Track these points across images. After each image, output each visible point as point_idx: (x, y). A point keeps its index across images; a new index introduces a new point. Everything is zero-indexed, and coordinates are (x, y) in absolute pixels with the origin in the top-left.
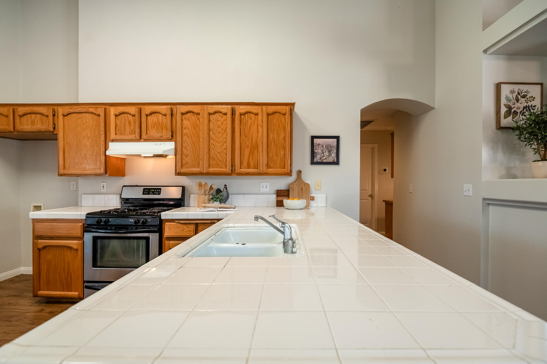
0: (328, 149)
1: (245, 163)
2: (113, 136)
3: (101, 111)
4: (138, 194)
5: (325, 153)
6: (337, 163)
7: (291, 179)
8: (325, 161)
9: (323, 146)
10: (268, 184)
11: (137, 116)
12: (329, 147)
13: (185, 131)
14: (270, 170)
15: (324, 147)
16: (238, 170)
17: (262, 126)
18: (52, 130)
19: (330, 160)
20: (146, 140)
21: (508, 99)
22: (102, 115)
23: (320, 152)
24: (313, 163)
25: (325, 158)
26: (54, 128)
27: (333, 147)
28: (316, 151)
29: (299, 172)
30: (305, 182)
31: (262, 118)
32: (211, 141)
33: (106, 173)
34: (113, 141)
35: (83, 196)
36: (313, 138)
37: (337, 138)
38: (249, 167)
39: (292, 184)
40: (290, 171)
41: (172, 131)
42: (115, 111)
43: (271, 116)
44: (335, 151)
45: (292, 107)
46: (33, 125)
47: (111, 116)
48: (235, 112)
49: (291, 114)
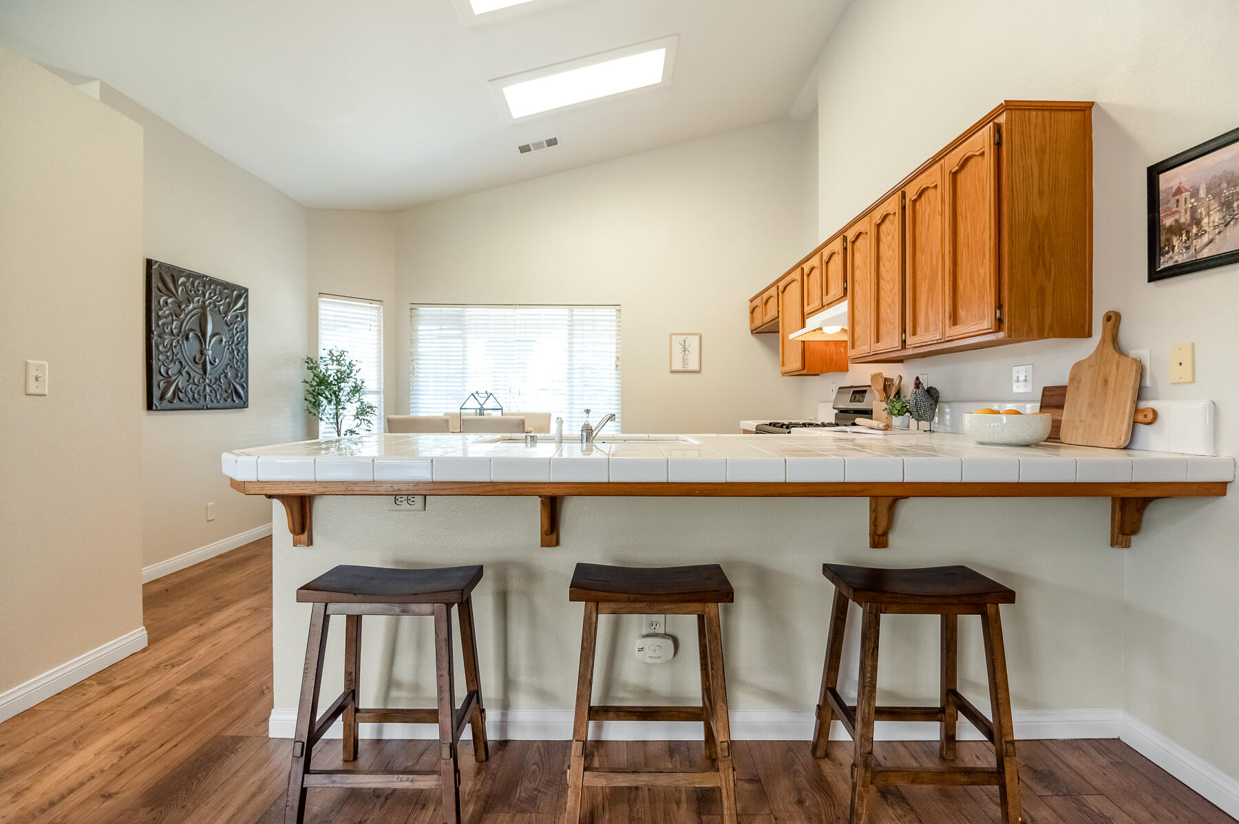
0: (1216, 196)
2: (807, 308)
3: (798, 276)
5: (1206, 220)
7: (1085, 349)
8: (1206, 253)
9: (1195, 194)
10: (1030, 370)
11: (820, 268)
12: (1224, 185)
13: (857, 273)
15: (1202, 194)
16: (909, 342)
17: (944, 215)
18: (777, 315)
20: (828, 306)
22: (800, 279)
23: (1182, 220)
24: (1157, 272)
25: (1205, 239)
26: (778, 311)
29: (1113, 319)
30: (1133, 353)
31: (943, 193)
32: (882, 283)
33: (804, 368)
34: (808, 315)
36: (1155, 171)
39: (1078, 366)
40: (1000, 321)
41: (845, 281)
42: (806, 269)
43: (959, 177)
45: (1003, 120)
46: (771, 313)
47: (805, 278)
48: (907, 201)
49: (998, 148)
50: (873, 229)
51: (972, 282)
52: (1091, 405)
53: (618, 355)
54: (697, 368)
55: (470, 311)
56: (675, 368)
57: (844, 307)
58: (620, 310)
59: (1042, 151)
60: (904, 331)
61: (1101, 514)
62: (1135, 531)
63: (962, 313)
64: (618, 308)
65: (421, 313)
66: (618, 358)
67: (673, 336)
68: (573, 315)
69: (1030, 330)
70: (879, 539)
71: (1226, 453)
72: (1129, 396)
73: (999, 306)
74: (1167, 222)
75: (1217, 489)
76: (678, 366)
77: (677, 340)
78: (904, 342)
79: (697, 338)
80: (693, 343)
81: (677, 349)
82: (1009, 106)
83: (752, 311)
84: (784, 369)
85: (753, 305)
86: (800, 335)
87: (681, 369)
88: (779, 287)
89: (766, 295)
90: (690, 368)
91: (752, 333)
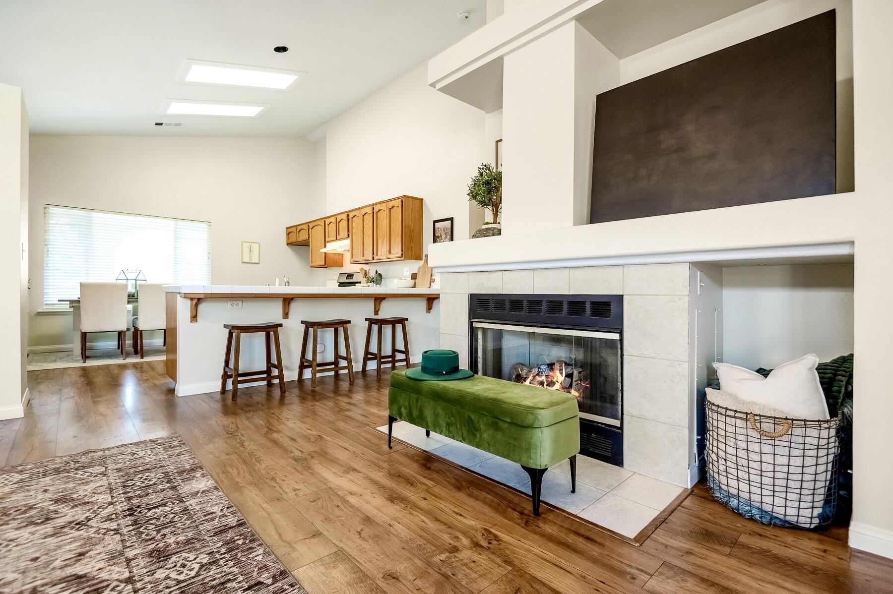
0: (444, 231)
1: (379, 251)
2: (327, 239)
3: (322, 224)
4: (344, 280)
5: (443, 236)
7: (421, 263)
9: (441, 230)
10: (406, 268)
11: (335, 223)
13: (354, 230)
16: (375, 258)
17: (387, 220)
18: (308, 238)
20: (339, 240)
22: (323, 226)
25: (442, 240)
27: (448, 229)
28: (437, 232)
29: (427, 256)
30: (430, 265)
31: (386, 213)
32: (364, 236)
33: (326, 265)
34: (329, 242)
35: (328, 282)
36: (435, 222)
37: (452, 219)
38: (381, 258)
39: (419, 268)
40: (402, 255)
41: (348, 232)
42: (327, 222)
43: (391, 210)
44: (450, 232)
45: (403, 199)
46: (303, 236)
47: (327, 225)
48: (374, 211)
49: (402, 206)
50: (361, 217)
51: (395, 243)
52: (422, 278)
53: (209, 251)
54: (257, 261)
55: (95, 214)
56: (244, 261)
57: (348, 241)
58: (210, 225)
59: (412, 210)
60: (373, 254)
61: (423, 304)
62: (431, 309)
63: (392, 251)
64: (209, 224)
65: (51, 212)
66: (209, 253)
67: (244, 243)
68: (177, 225)
69: (409, 258)
70: (376, 313)
72: (430, 275)
73: (402, 251)
74: (437, 235)
76: (246, 259)
77: (246, 246)
78: (373, 258)
79: (257, 245)
80: (255, 247)
81: (246, 250)
82: (405, 196)
83: (288, 234)
84: (313, 265)
85: (289, 231)
86: (323, 250)
87: (248, 261)
88: (309, 226)
89: (299, 228)
90: (254, 261)
91: (288, 244)
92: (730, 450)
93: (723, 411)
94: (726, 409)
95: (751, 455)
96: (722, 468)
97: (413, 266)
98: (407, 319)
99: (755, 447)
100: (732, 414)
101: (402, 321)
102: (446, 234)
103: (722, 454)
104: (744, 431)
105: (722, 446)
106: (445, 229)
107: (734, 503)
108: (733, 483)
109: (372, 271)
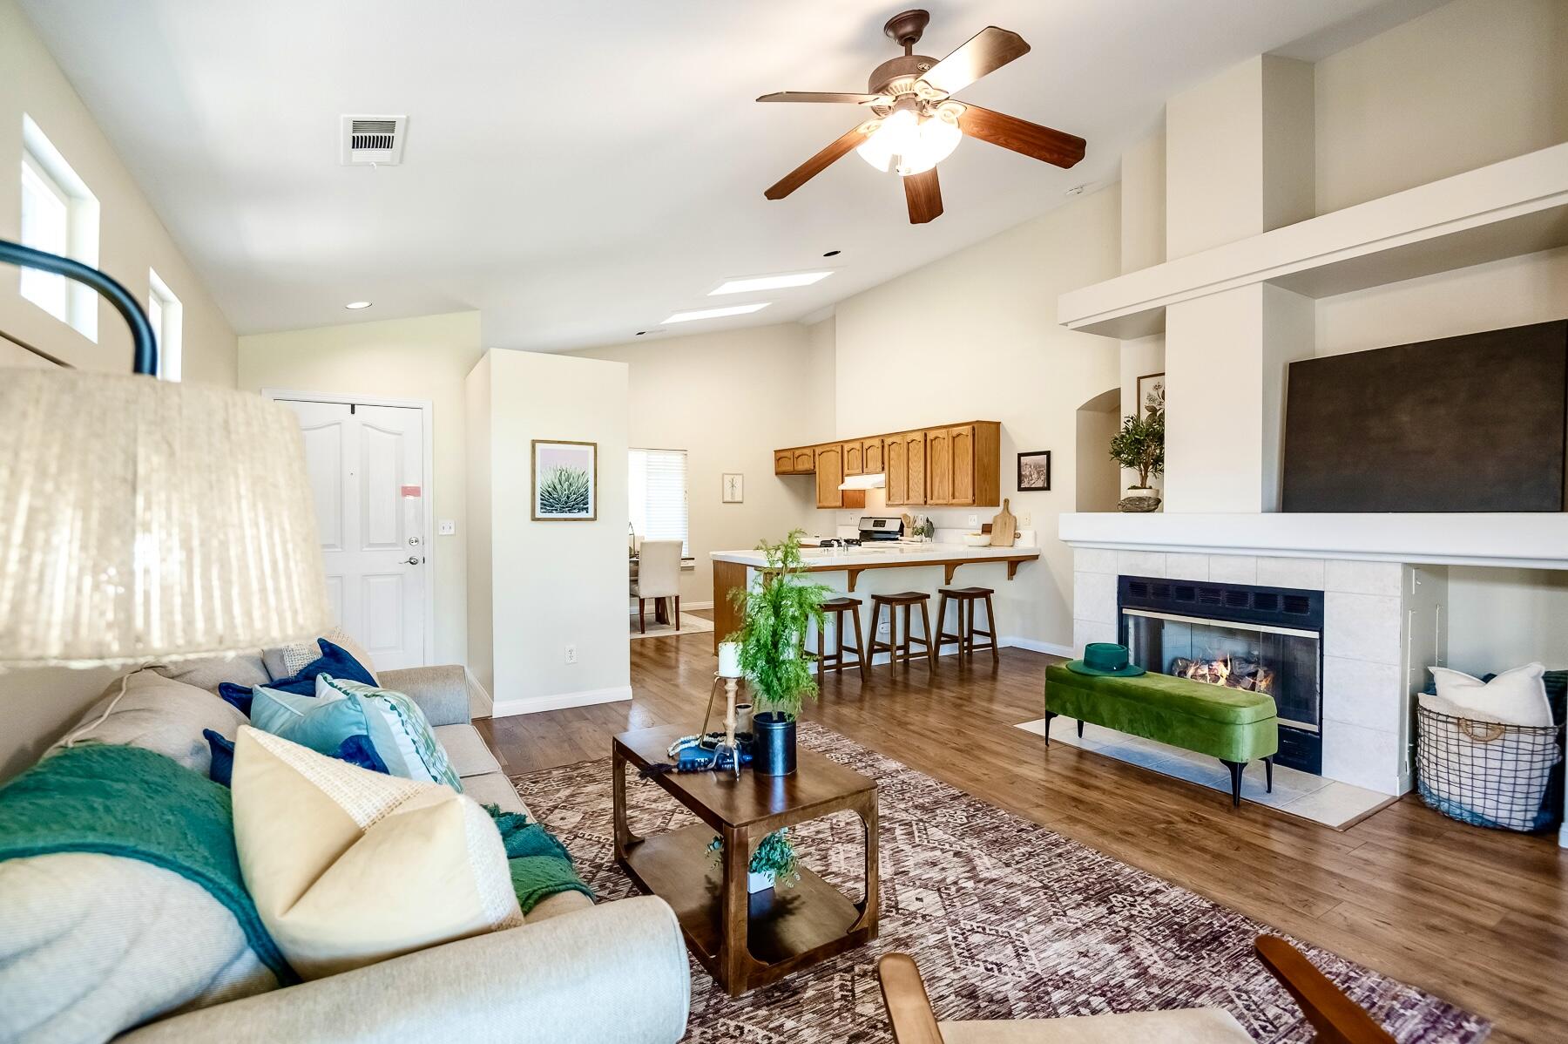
0: (1036, 469)
1: (935, 493)
2: (846, 471)
3: (839, 449)
4: (869, 527)
5: (1034, 476)
6: (1048, 488)
7: (997, 511)
8: (1033, 486)
10: (976, 517)
11: (860, 450)
13: (892, 462)
14: (954, 501)
15: (1033, 467)
16: (929, 502)
17: (948, 452)
18: (812, 468)
19: (1040, 484)
20: (867, 474)
21: (1151, 398)
22: (840, 452)
23: (1027, 474)
24: (1020, 489)
25: (1034, 482)
26: (814, 467)
27: (1043, 466)
28: (1023, 473)
29: (1006, 501)
30: (1014, 514)
31: (947, 443)
32: (910, 471)
33: (843, 505)
34: (848, 475)
35: (840, 527)
36: (1020, 455)
37: (1048, 454)
38: (939, 499)
39: (996, 517)
40: (974, 501)
41: (883, 463)
42: (847, 447)
43: (956, 439)
44: (1045, 471)
45: (976, 426)
46: (804, 465)
47: (846, 453)
48: (928, 439)
49: (974, 435)
50: (906, 444)
51: (962, 484)
52: (1001, 532)
53: (685, 489)
54: (740, 500)
56: (725, 500)
57: (882, 477)
58: (686, 455)
59: (986, 439)
60: (926, 497)
61: (1004, 567)
62: (1014, 574)
63: (957, 494)
64: (685, 453)
66: (685, 492)
67: (725, 476)
68: (648, 457)
69: (983, 502)
70: (948, 582)
71: (1038, 546)
72: (1012, 528)
73: (974, 495)
75: (1036, 557)
76: (728, 499)
77: (728, 479)
78: (926, 502)
79: (741, 477)
80: (738, 483)
81: (728, 485)
82: (979, 421)
83: (778, 460)
84: (821, 505)
85: (780, 456)
86: (841, 487)
87: (730, 500)
88: (815, 451)
89: (797, 453)
90: (736, 500)
91: (777, 474)
92: (1442, 755)
93: (1435, 716)
94: (1438, 714)
95: (1463, 759)
96: (1433, 772)
97: (988, 514)
98: (992, 591)
99: (1466, 751)
100: (1444, 718)
101: (986, 594)
102: (1038, 473)
103: (1433, 759)
104: (1455, 736)
105: (1433, 751)
106: (1037, 467)
107: (1445, 806)
108: (1444, 787)
109: (920, 519)
